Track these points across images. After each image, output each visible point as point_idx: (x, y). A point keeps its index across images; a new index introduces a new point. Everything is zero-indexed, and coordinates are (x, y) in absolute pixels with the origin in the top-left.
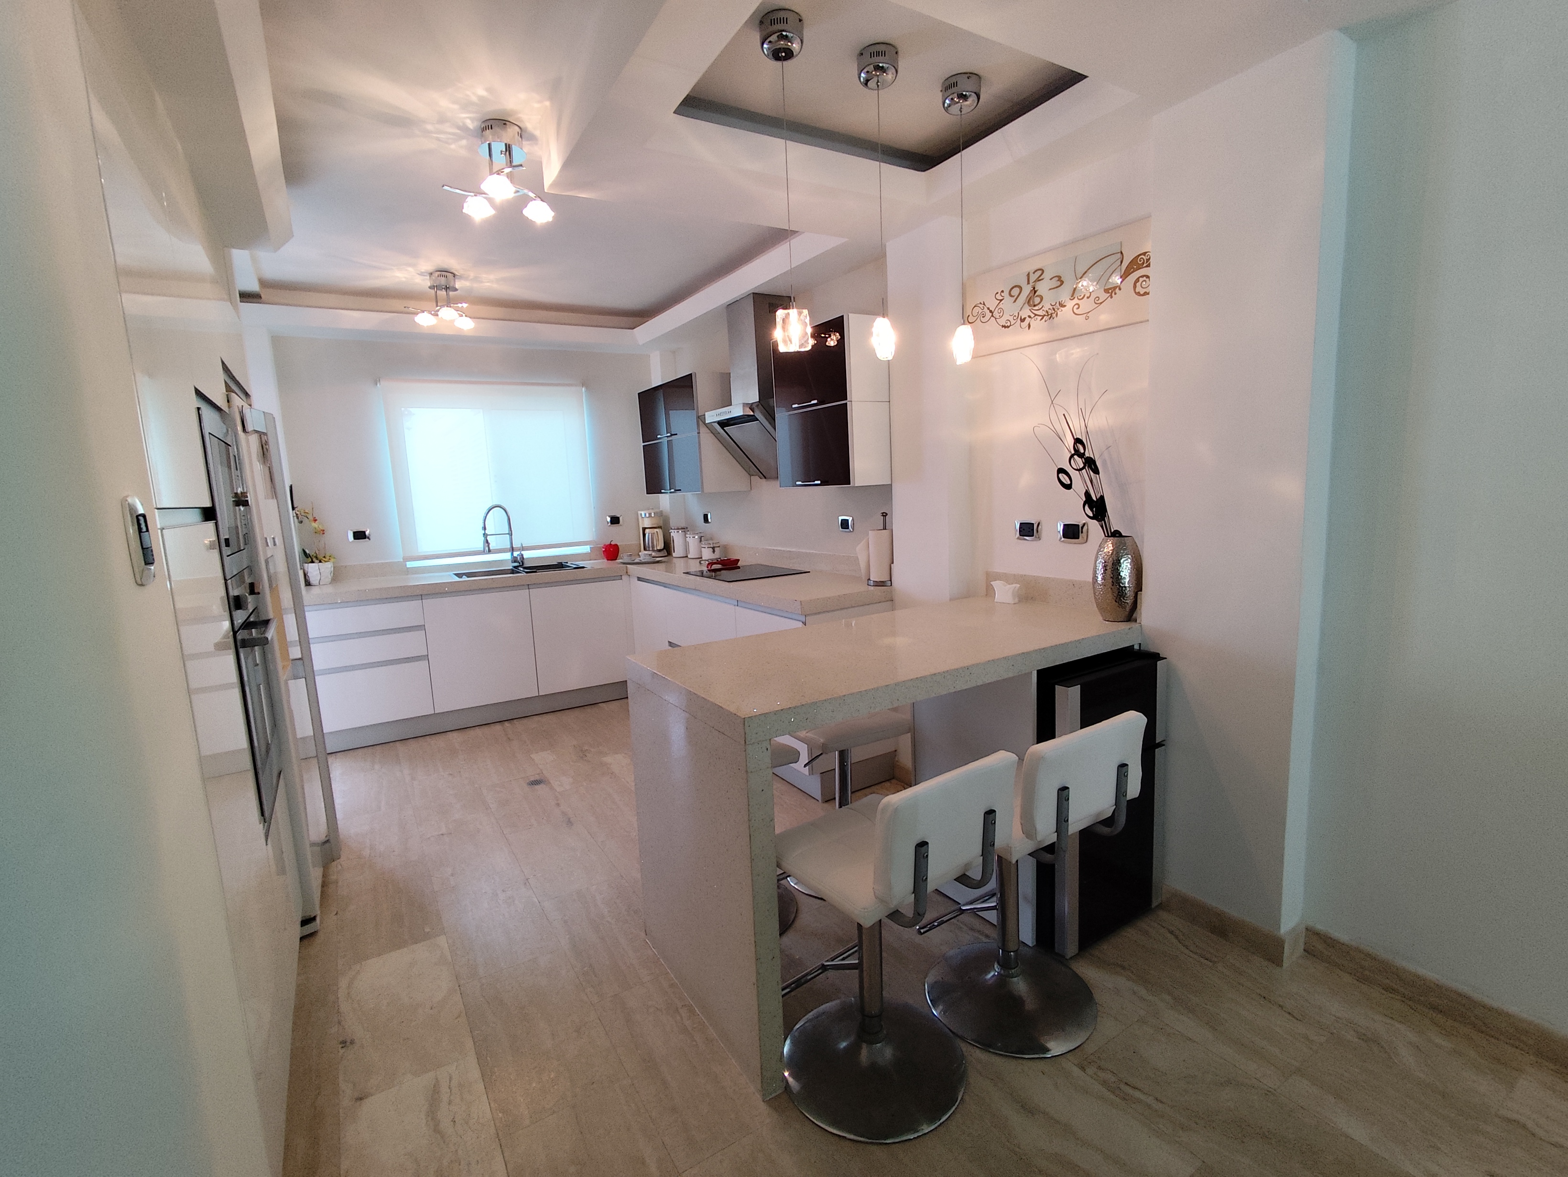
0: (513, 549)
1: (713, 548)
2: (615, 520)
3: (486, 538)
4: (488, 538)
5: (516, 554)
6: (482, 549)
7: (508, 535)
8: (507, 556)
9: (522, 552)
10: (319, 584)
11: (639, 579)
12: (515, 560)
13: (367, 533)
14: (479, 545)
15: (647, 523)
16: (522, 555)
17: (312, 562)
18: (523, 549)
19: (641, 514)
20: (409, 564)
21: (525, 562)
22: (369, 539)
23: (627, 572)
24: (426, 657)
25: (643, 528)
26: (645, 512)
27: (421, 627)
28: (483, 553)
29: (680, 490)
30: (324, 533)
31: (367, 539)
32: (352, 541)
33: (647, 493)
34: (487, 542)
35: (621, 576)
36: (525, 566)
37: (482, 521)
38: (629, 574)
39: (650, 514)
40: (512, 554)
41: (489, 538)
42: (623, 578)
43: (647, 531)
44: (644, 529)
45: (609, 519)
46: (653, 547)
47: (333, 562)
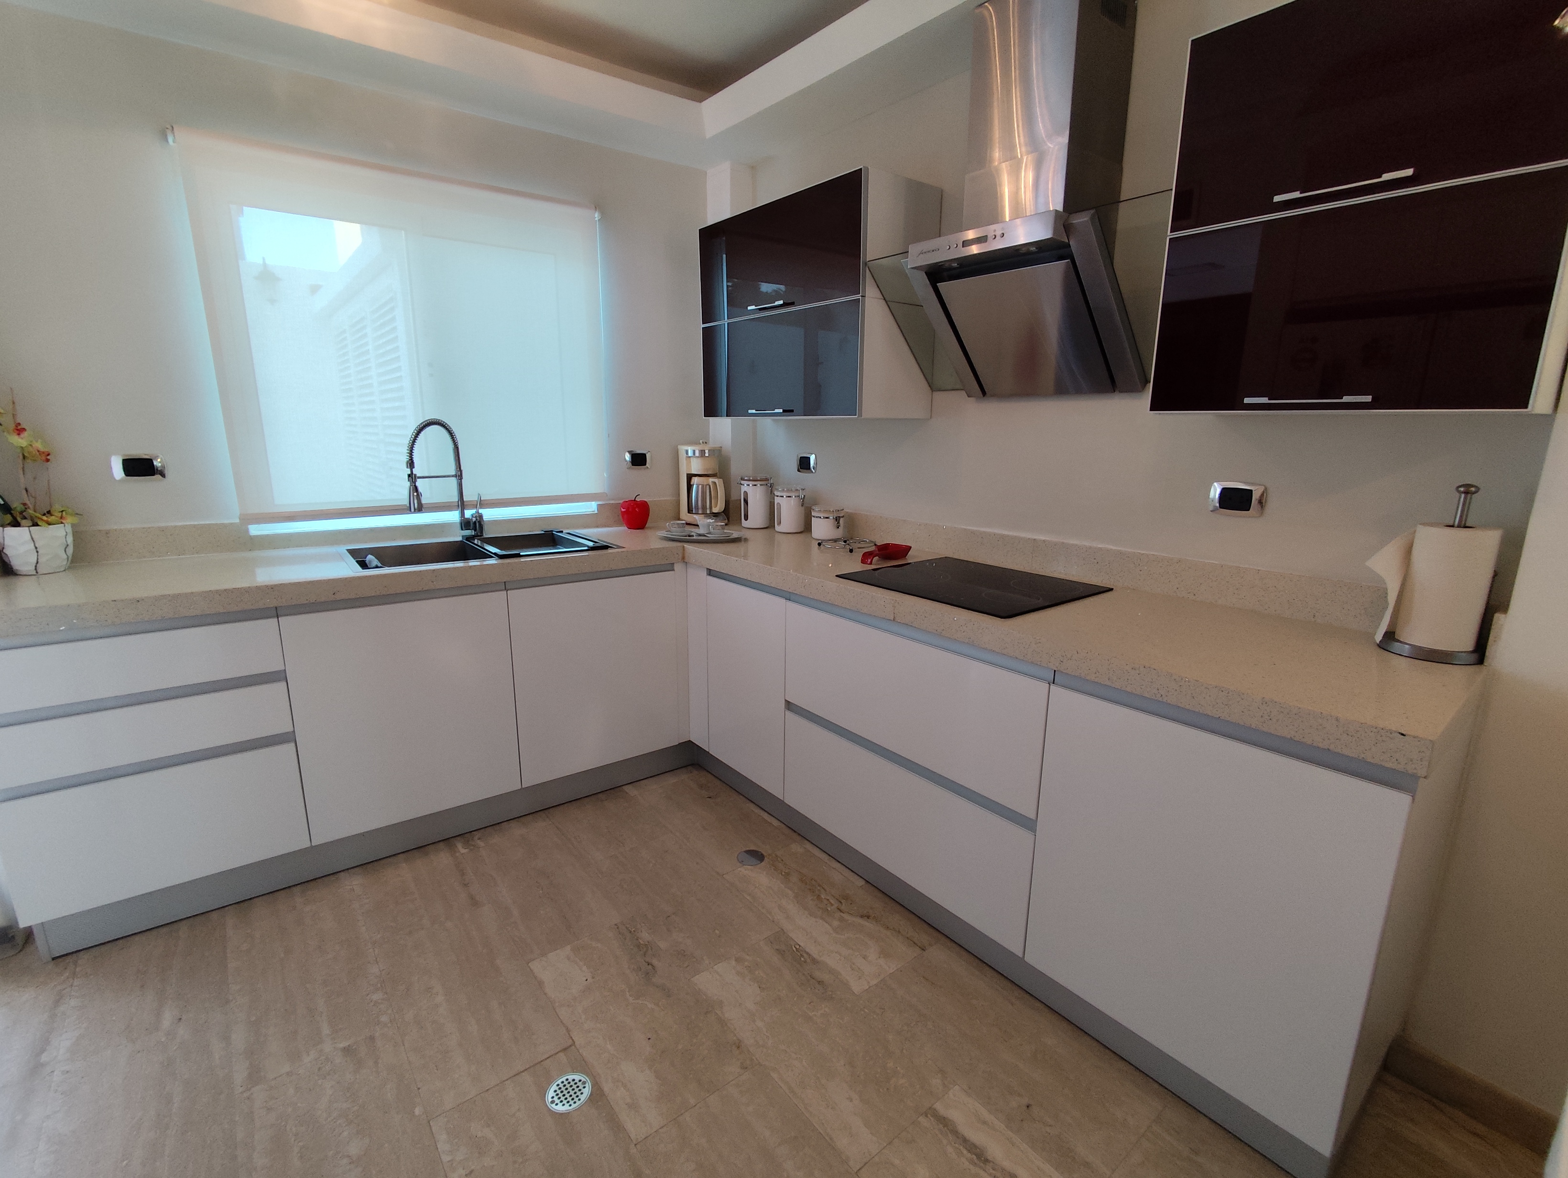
0: (462, 505)
1: (837, 519)
2: (639, 460)
3: (415, 483)
4: (417, 484)
5: (468, 513)
6: (406, 503)
7: (454, 478)
8: (454, 516)
9: (481, 511)
10: (37, 572)
11: (710, 572)
12: (466, 524)
13: (157, 463)
14: (401, 493)
15: (696, 467)
16: (481, 516)
17: (16, 524)
18: (482, 504)
19: (687, 452)
20: (255, 530)
21: (485, 528)
22: (163, 475)
23: (683, 558)
24: (289, 738)
25: (688, 475)
26: (693, 448)
27: (280, 676)
28: (409, 512)
29: (792, 411)
30: (48, 460)
31: (158, 477)
32: (121, 481)
33: (705, 416)
34: (416, 489)
35: (673, 564)
36: (485, 536)
37: (405, 450)
38: (686, 561)
39: (702, 452)
40: (463, 514)
41: (419, 483)
42: (675, 568)
43: (695, 480)
44: (690, 477)
45: (628, 457)
46: (704, 507)
47: (73, 526)
